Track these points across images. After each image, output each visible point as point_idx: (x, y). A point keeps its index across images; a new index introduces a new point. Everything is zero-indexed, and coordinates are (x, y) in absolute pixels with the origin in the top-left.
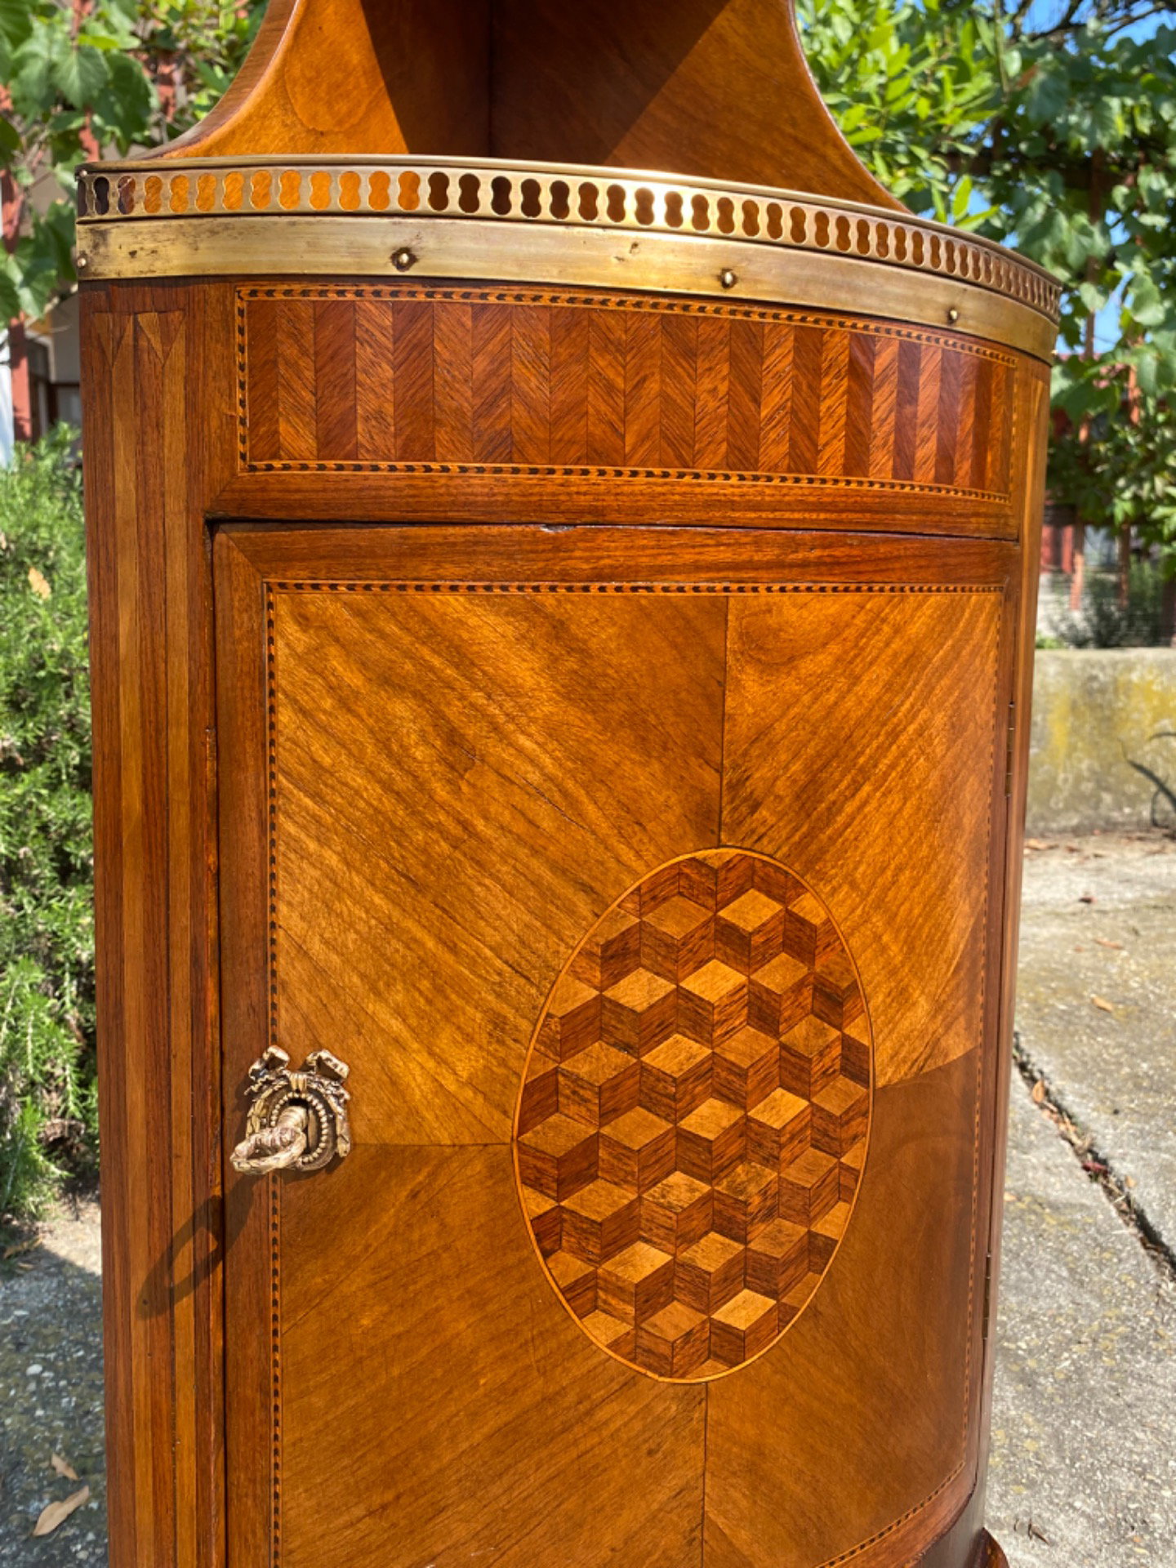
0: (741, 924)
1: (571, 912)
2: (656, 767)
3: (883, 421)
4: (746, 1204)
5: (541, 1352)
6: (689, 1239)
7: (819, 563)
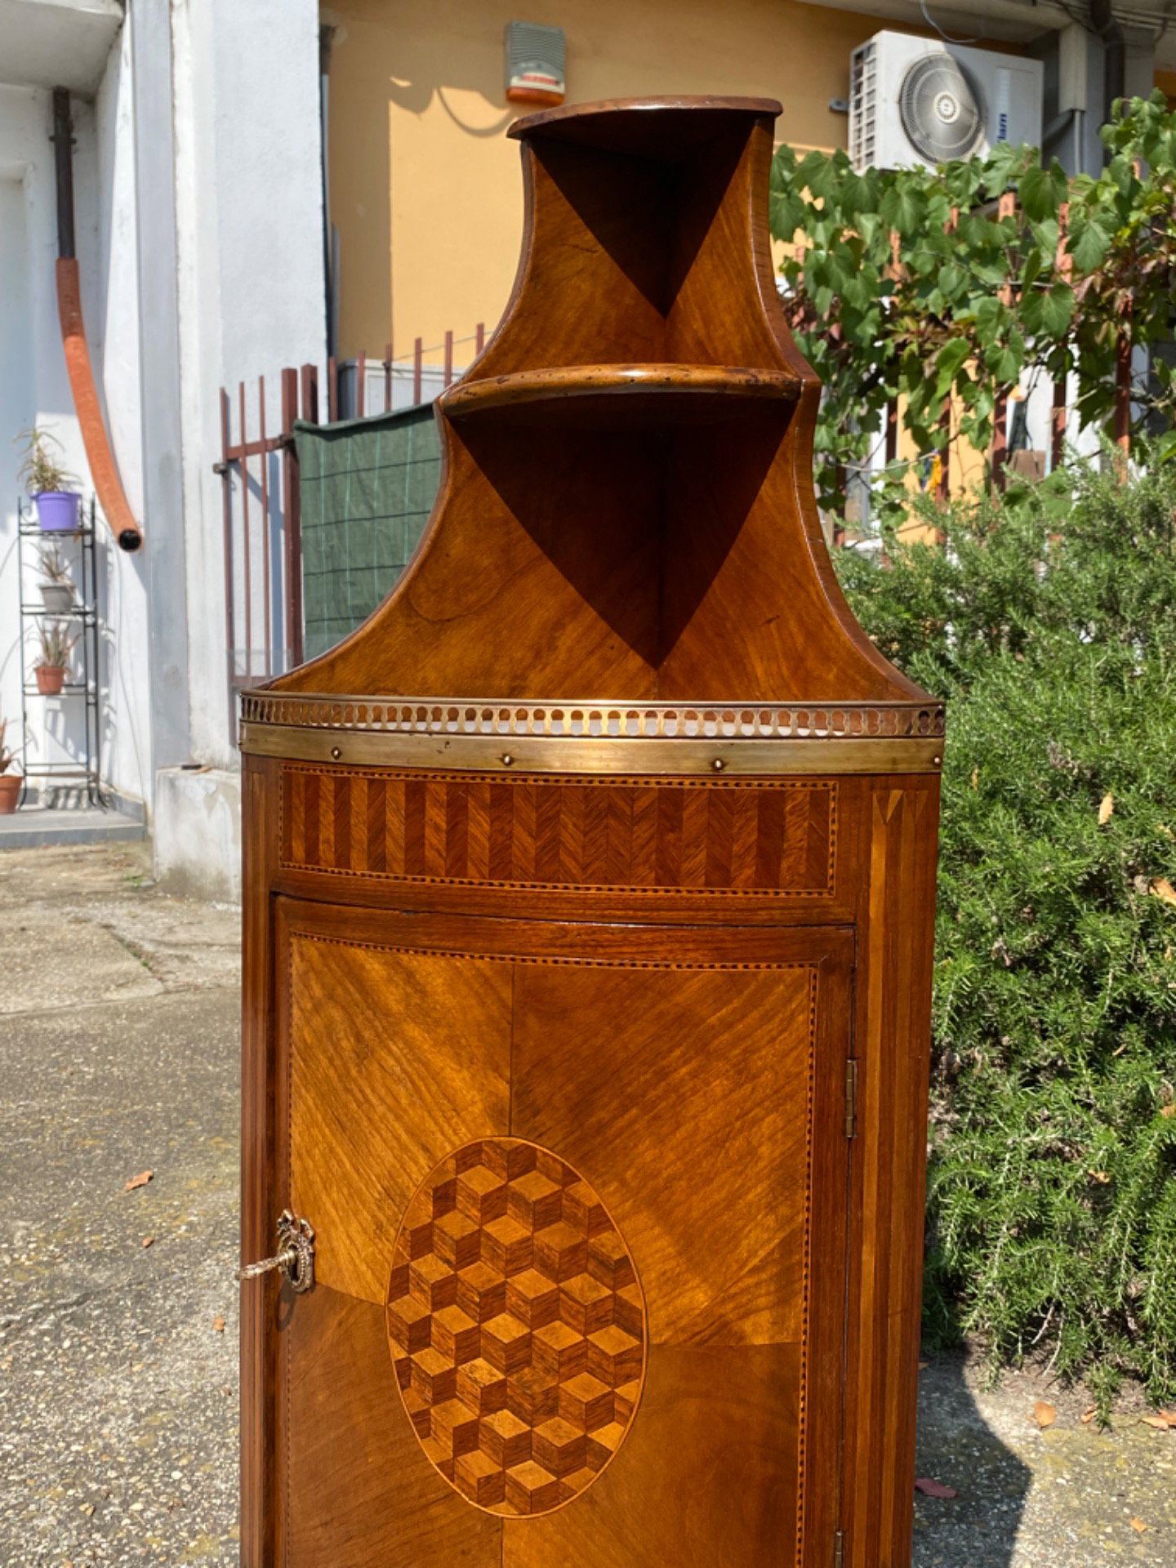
0: (527, 1195)
2: (466, 1074)
4: (532, 1397)
7: (584, 945)
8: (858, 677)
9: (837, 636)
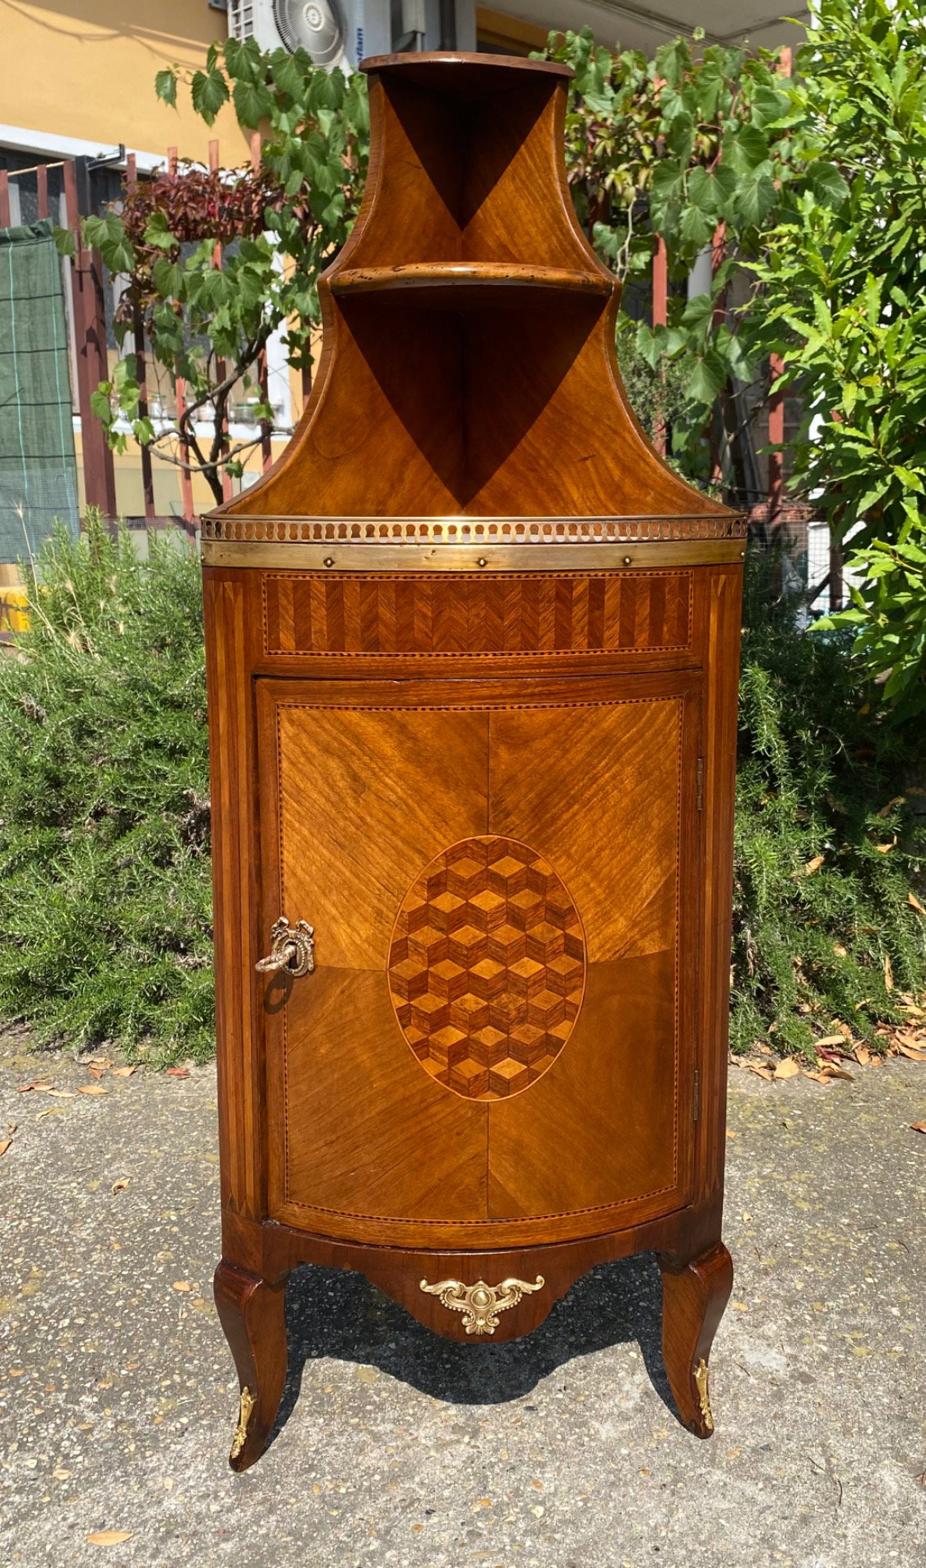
0: (502, 873)
1: (412, 862)
2: (453, 794)
3: (579, 621)
4: (508, 1014)
5: (402, 1075)
6: (475, 1027)
7: (541, 694)
8: (675, 498)
9: (654, 471)
